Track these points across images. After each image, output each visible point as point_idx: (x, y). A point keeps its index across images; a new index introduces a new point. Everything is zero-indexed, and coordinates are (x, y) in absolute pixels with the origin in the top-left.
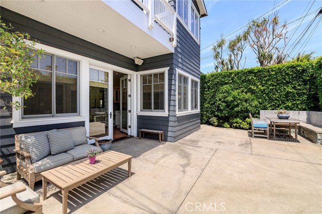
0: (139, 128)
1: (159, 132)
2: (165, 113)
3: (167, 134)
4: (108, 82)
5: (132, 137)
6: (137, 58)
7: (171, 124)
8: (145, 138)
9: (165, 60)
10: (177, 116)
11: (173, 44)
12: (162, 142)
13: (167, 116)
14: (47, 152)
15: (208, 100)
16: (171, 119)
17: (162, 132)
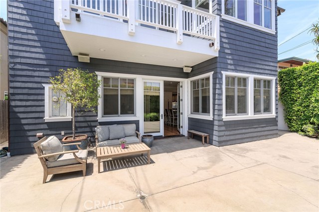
0: (189, 129)
1: (203, 134)
2: (209, 117)
3: (213, 137)
4: (159, 90)
5: (183, 136)
6: (186, 66)
7: (216, 128)
8: (193, 138)
9: (210, 65)
10: (224, 120)
11: (214, 48)
12: (206, 144)
13: (212, 119)
14: (107, 138)
15: (300, 101)
16: (216, 123)
17: (206, 134)
